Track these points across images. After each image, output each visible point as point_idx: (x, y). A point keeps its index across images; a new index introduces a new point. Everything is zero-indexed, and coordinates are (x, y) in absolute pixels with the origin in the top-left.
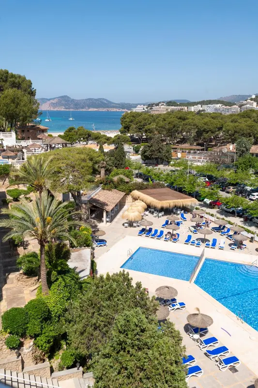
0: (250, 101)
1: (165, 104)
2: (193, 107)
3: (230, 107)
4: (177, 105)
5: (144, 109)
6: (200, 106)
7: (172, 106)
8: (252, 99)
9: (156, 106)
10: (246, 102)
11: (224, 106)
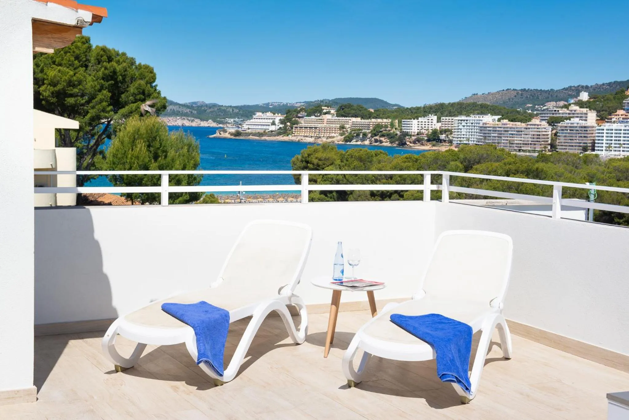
0: (577, 108)
1: (333, 111)
2: (415, 122)
3: (523, 125)
4: (369, 116)
5: (273, 124)
6: (435, 118)
7: (356, 116)
8: (581, 104)
9: (309, 115)
10: (565, 110)
11: (505, 121)
